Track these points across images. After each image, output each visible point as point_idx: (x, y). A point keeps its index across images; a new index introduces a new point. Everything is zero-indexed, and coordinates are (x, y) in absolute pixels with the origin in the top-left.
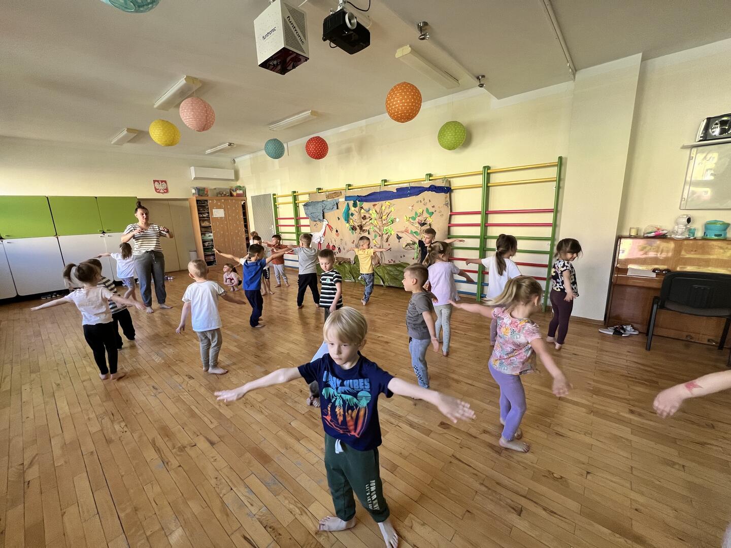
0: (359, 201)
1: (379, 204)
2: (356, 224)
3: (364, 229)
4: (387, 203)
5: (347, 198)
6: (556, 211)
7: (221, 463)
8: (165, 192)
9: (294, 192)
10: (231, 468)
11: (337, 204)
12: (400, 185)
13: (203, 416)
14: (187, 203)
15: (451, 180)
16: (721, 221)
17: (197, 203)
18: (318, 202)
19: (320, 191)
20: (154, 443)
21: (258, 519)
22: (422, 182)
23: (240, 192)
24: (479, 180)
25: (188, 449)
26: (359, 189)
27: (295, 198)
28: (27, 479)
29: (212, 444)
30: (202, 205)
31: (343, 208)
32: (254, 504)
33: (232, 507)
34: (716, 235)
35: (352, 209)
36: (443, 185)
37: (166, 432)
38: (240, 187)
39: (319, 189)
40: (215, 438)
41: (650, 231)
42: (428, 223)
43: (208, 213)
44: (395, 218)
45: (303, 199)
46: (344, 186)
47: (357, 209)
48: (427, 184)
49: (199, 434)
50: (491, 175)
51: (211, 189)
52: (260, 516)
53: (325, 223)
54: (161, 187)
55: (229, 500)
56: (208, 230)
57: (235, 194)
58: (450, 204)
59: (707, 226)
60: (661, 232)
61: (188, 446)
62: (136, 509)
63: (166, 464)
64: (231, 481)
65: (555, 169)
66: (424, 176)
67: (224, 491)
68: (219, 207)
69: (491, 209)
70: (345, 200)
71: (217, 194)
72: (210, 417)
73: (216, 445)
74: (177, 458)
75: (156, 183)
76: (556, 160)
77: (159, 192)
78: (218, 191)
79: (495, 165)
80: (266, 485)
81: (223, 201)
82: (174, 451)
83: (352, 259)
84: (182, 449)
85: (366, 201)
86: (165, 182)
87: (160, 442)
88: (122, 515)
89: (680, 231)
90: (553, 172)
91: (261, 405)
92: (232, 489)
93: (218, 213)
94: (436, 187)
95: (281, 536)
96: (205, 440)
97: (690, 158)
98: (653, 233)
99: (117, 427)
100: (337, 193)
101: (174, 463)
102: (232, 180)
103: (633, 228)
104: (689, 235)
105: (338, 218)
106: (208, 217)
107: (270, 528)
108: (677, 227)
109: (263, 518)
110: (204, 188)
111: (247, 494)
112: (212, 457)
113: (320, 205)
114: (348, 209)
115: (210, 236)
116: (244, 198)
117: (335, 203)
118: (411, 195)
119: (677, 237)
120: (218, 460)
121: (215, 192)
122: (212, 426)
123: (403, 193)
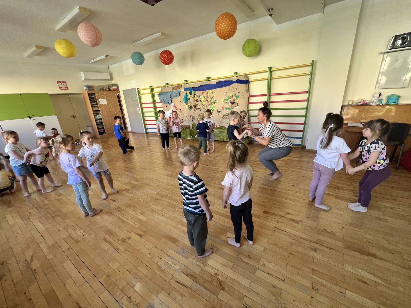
0: (193, 91)
1: (206, 92)
2: (192, 105)
3: (197, 107)
4: (211, 91)
5: (186, 89)
6: (309, 92)
7: (150, 246)
8: (66, 89)
9: (151, 86)
10: (156, 247)
11: (179, 93)
12: (218, 80)
13: (129, 221)
14: (82, 96)
15: (249, 76)
16: (396, 95)
17: (89, 96)
18: (167, 92)
19: (168, 85)
20: (105, 239)
21: (181, 271)
22: (232, 78)
23: (115, 88)
24: (266, 75)
25: (127, 240)
26: (193, 84)
27: (152, 90)
28: (34, 268)
29: (141, 236)
30: (92, 97)
31: (183, 95)
32: (176, 264)
33: (164, 267)
34: (393, 103)
35: (189, 96)
36: (244, 79)
37: (110, 233)
38: (115, 84)
39: (167, 84)
40: (141, 233)
41: (359, 101)
42: (236, 102)
43: (97, 102)
44: (216, 100)
45: (157, 90)
46: (183, 82)
47: (192, 96)
48: (235, 79)
49: (130, 231)
50: (272, 72)
51: (96, 86)
52: (182, 270)
53: (173, 105)
54: (63, 86)
55: (161, 264)
56: (98, 113)
57: (112, 89)
58: (248, 91)
59: (389, 98)
60: (365, 102)
61: (127, 239)
62: (109, 276)
63: (117, 250)
64: (159, 254)
65: (310, 68)
66: (233, 74)
67: (157, 260)
68: (103, 98)
69: (272, 92)
70: (185, 91)
71: (100, 89)
72: (134, 222)
73: (143, 236)
74: (123, 246)
75: (59, 83)
76: (310, 62)
77: (62, 89)
78: (101, 88)
79: (275, 66)
80: (179, 253)
81: (105, 94)
82: (119, 242)
83: (191, 126)
84: (124, 240)
85: (198, 90)
86: (65, 82)
87: (108, 238)
88: (101, 280)
89: (375, 101)
90: (308, 70)
91: (162, 212)
92: (161, 258)
93: (103, 102)
94: (240, 81)
95: (197, 279)
96: (135, 234)
97: (383, 59)
98: (361, 103)
99: (79, 233)
100: (179, 86)
101: (122, 249)
102: (109, 80)
103: (350, 100)
104: (379, 103)
105: (181, 101)
106: (97, 104)
107: (189, 275)
108: (373, 99)
109: (184, 271)
110: (92, 86)
111: (171, 260)
112: (144, 243)
113: (168, 94)
114: (187, 96)
115: (99, 116)
116: (118, 92)
117: (178, 92)
118: (225, 86)
119: (373, 104)
120: (147, 244)
121: (99, 88)
122: (137, 227)
123: (221, 84)
